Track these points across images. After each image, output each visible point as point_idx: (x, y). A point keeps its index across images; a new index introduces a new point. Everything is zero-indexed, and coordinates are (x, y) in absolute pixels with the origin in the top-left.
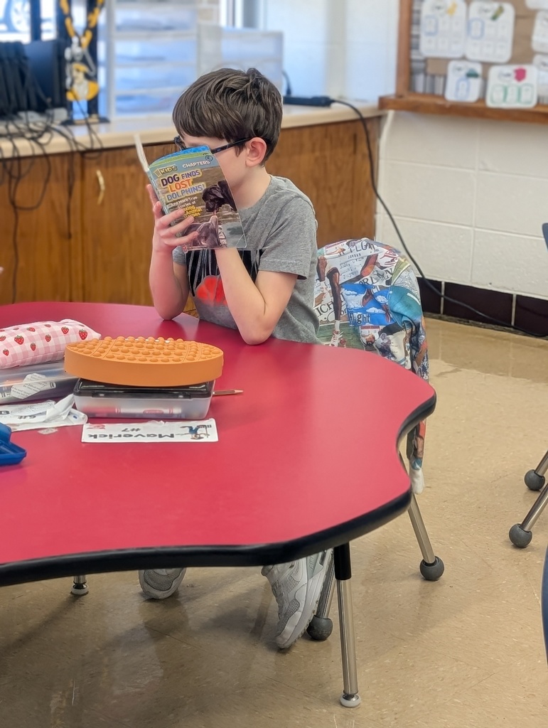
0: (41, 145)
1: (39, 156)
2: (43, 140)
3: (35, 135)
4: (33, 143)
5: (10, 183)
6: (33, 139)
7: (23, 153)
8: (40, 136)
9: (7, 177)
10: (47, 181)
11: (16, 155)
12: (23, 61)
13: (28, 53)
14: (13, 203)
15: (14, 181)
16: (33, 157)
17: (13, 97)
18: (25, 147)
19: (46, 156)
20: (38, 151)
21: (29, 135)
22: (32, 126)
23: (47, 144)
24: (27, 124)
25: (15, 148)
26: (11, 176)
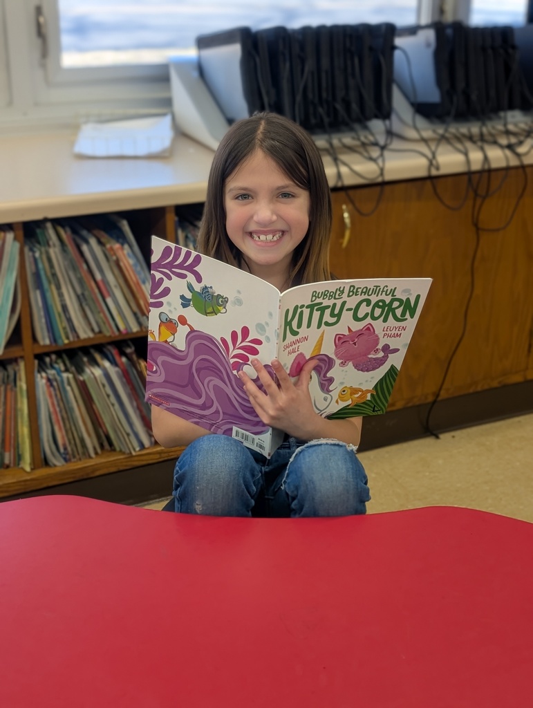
0: (518, 155)
1: (516, 168)
2: (522, 150)
3: (513, 140)
4: (508, 152)
5: (475, 200)
6: (510, 147)
7: (494, 165)
8: (521, 143)
9: (471, 194)
10: (521, 196)
11: (486, 167)
12: (510, 51)
13: (518, 40)
14: (476, 225)
15: (479, 201)
16: (508, 169)
17: (493, 93)
18: (498, 157)
19: (523, 167)
20: (514, 162)
21: (504, 141)
22: (511, 127)
23: (527, 153)
24: (505, 125)
25: (486, 159)
26: (476, 195)
